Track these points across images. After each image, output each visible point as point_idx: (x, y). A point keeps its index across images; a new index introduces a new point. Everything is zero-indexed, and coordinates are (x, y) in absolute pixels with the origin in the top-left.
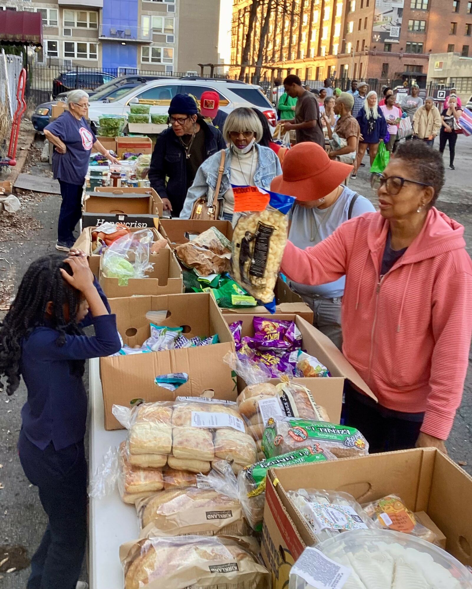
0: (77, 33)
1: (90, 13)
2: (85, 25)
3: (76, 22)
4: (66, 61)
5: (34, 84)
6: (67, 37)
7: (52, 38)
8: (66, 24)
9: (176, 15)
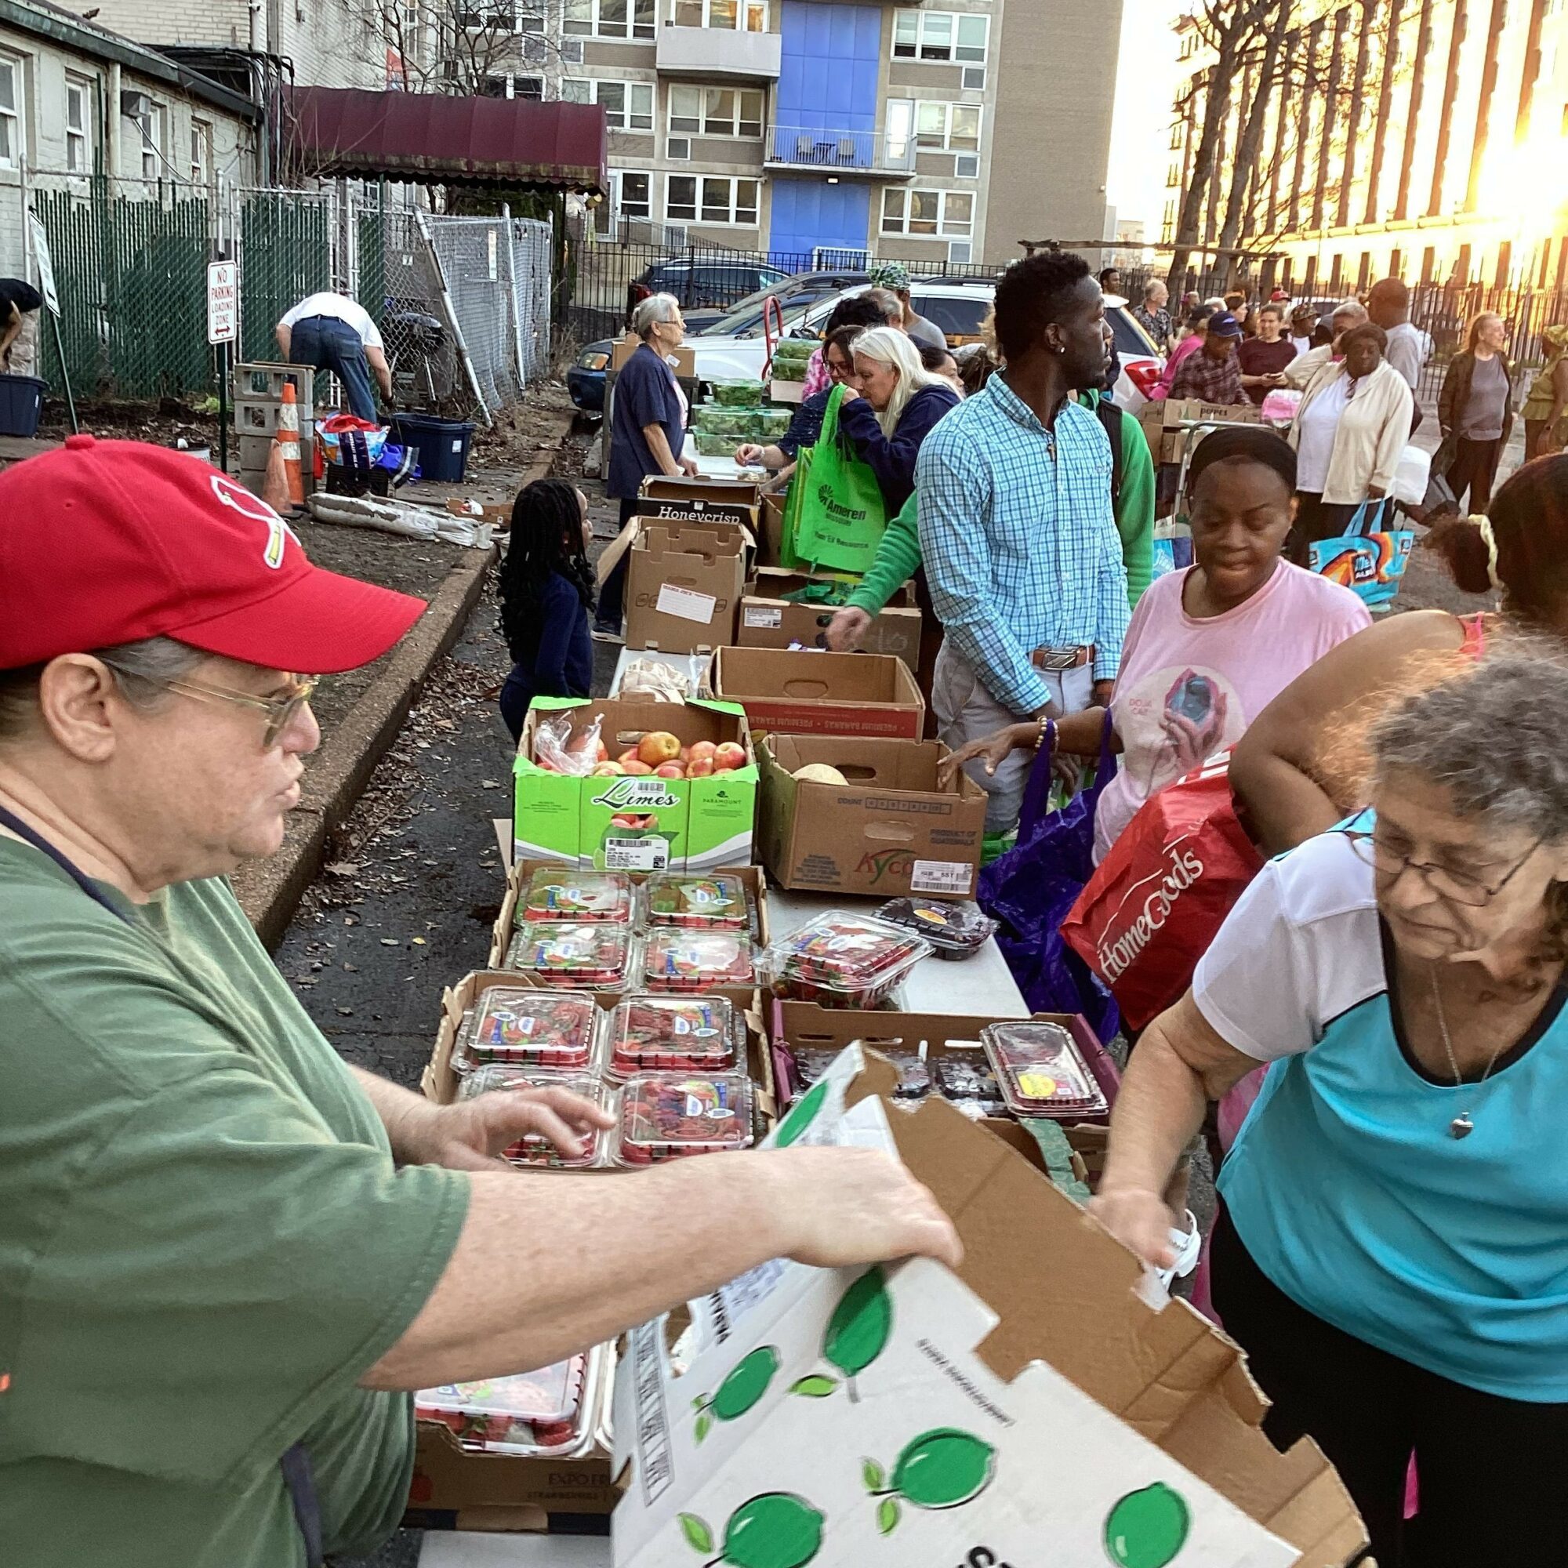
0: (703, 151)
1: (744, 96)
2: (727, 128)
3: (703, 119)
4: (671, 231)
5: (579, 295)
6: (675, 163)
7: (635, 164)
8: (677, 124)
9: (987, 95)
